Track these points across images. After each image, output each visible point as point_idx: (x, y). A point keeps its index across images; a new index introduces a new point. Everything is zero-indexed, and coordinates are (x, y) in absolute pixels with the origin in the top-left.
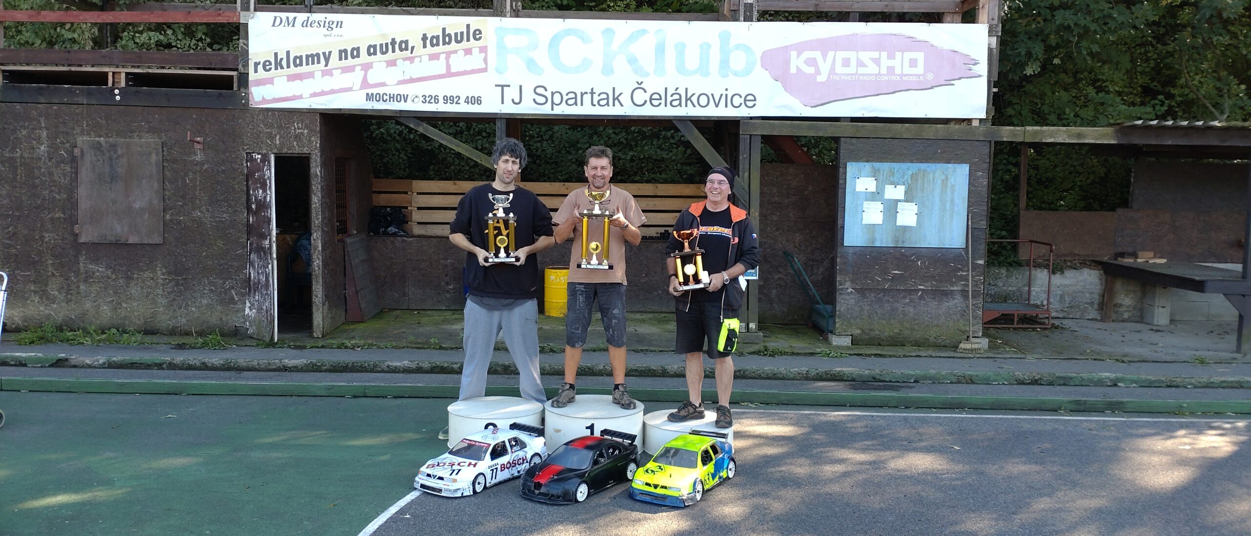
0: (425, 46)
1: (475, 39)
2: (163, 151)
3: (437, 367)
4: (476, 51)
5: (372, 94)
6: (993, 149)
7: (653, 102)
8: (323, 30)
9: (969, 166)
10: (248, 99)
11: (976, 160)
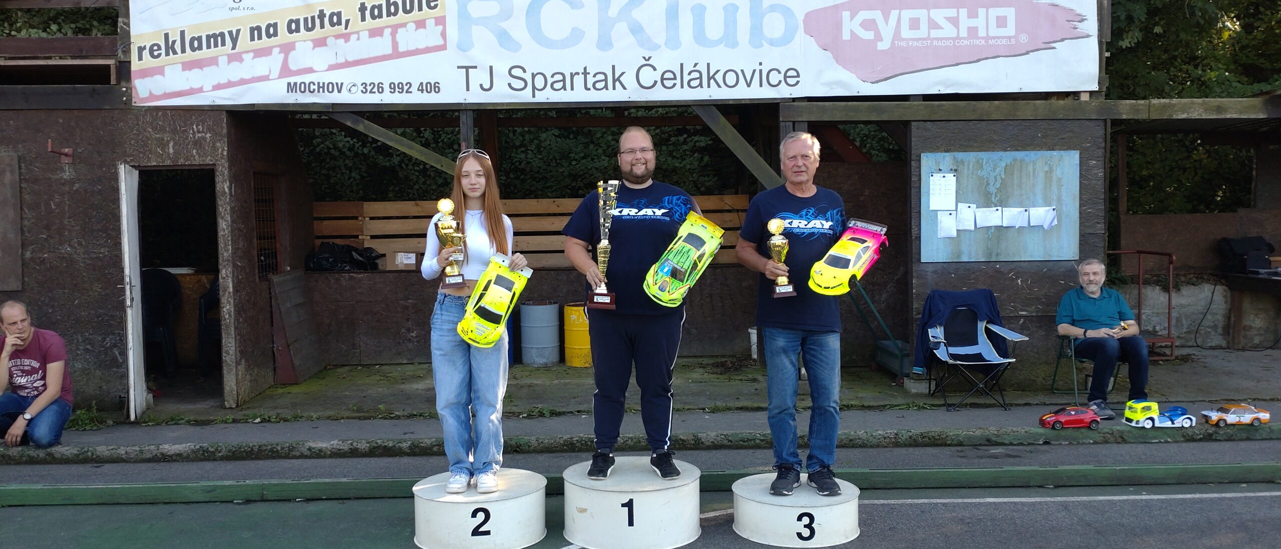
0: (363, 19)
1: (429, 7)
2: (20, 168)
3: (379, 447)
4: (430, 23)
5: (295, 84)
6: (1109, 130)
7: (665, 82)
8: (229, 2)
9: (1080, 153)
10: (131, 95)
11: (1088, 145)
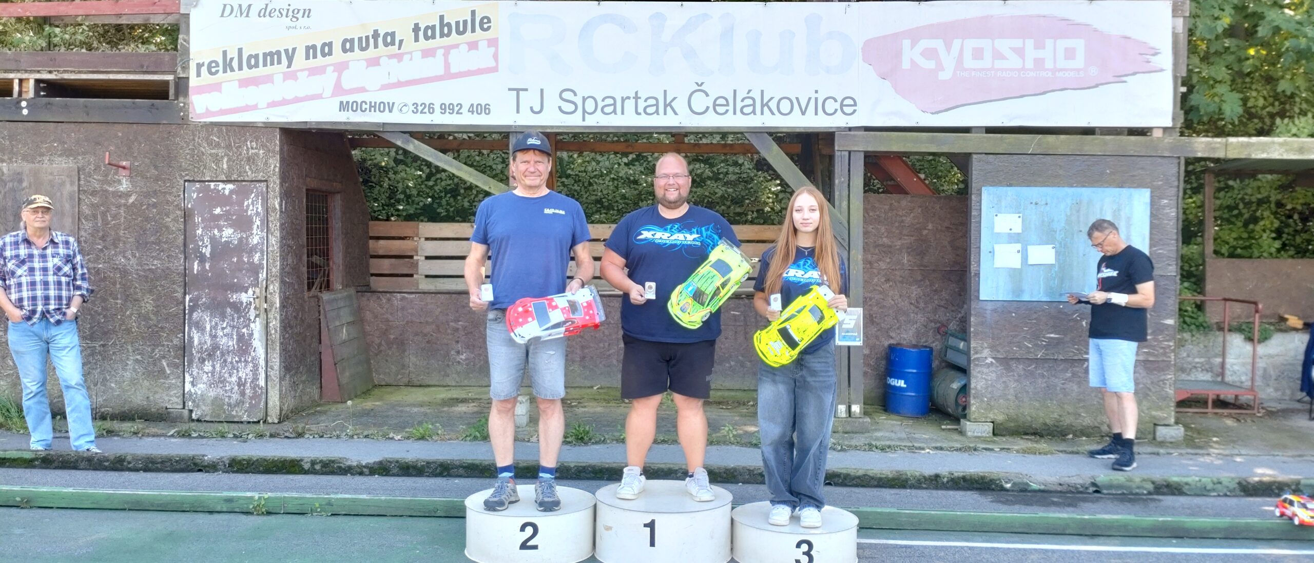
0: (417, 39)
1: (482, 29)
2: (79, 180)
4: (483, 45)
5: (348, 103)
6: (1183, 168)
7: (718, 108)
8: (287, 21)
9: (1152, 192)
10: (188, 111)
11: (1160, 183)
